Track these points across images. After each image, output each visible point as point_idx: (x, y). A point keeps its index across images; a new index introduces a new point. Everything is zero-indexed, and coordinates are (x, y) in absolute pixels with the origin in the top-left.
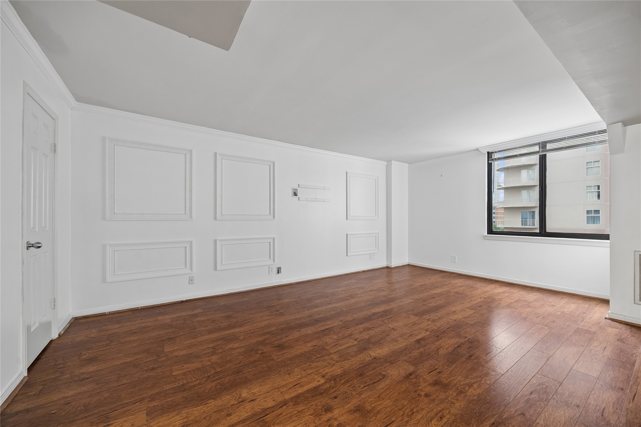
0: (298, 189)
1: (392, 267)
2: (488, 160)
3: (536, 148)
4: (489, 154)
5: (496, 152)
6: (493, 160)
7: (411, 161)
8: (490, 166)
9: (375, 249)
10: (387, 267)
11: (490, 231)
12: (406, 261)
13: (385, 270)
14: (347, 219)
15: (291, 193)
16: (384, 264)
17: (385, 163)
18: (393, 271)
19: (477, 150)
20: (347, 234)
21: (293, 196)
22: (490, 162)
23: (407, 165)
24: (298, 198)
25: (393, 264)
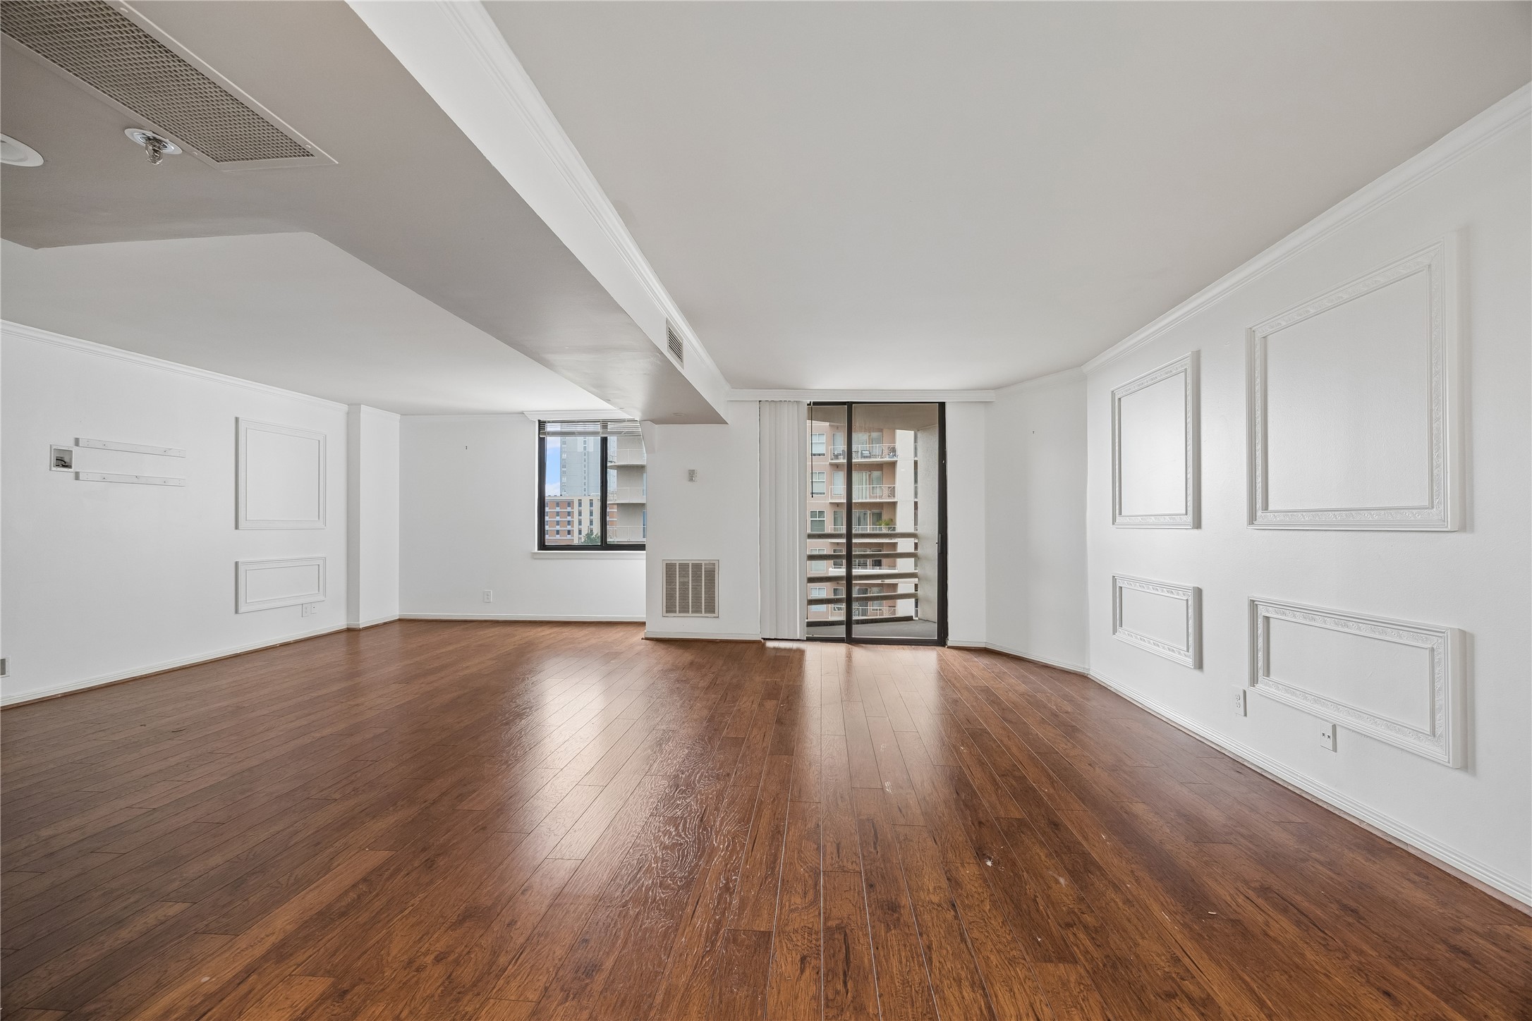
0: (75, 450)
1: (361, 627)
2: (539, 434)
3: (598, 428)
4: (542, 424)
5: (549, 422)
6: (545, 433)
7: (406, 413)
8: (542, 442)
9: (317, 592)
10: (349, 630)
11: (542, 546)
12: (393, 612)
13: (344, 636)
14: (237, 528)
15: (46, 459)
16: (340, 623)
17: (345, 408)
18: (362, 634)
19: (522, 413)
20: (237, 563)
21: (54, 469)
22: (541, 436)
23: (398, 417)
24: (73, 475)
25: (363, 622)
